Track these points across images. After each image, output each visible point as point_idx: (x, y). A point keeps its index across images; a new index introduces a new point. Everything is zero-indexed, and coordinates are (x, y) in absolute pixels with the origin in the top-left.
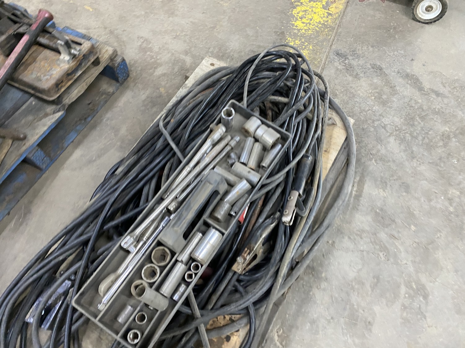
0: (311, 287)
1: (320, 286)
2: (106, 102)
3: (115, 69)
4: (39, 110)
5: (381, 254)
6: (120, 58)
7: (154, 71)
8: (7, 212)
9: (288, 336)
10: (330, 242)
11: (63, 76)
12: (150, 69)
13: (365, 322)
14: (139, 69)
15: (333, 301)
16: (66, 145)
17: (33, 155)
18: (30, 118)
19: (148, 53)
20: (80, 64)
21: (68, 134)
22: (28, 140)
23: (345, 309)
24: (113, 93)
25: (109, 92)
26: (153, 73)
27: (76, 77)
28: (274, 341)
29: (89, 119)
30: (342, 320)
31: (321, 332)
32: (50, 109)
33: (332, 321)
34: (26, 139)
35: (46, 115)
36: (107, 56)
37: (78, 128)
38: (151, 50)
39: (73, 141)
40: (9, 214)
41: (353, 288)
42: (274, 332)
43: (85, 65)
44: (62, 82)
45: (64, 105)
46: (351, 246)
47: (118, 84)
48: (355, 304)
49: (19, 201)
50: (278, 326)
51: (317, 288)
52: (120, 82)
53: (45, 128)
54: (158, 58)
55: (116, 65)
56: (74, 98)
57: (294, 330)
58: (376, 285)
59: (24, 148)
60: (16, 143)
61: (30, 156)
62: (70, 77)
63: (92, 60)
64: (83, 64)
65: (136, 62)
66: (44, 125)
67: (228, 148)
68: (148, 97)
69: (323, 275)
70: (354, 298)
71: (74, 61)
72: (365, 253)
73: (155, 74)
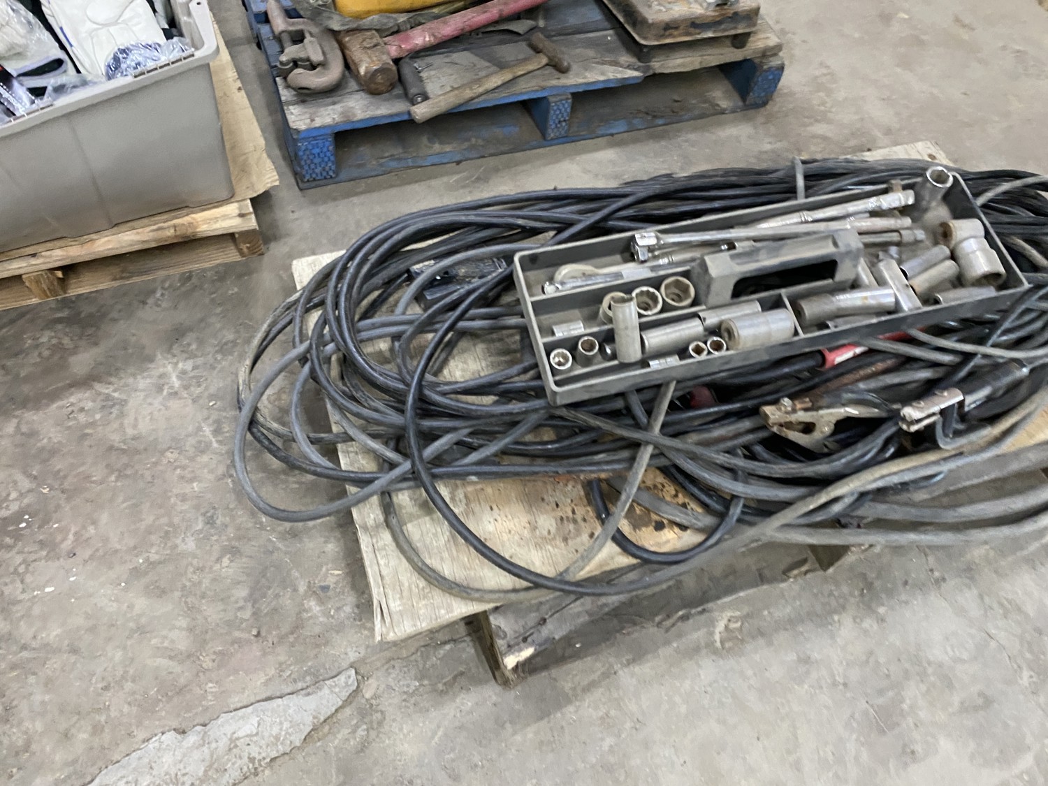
0: (844, 608)
1: (862, 621)
2: (702, 116)
3: (758, 74)
4: (610, 50)
5: (1026, 674)
6: (779, 62)
7: (811, 124)
8: (458, 158)
9: (742, 641)
10: (937, 574)
11: (685, 20)
12: (807, 117)
13: (905, 746)
14: (791, 106)
15: (867, 662)
16: (600, 132)
17: (555, 102)
18: (591, 53)
19: (822, 94)
20: (719, 23)
21: (615, 120)
22: (567, 78)
23: (881, 692)
24: (723, 112)
25: (718, 105)
26: (808, 126)
27: (699, 37)
28: (714, 627)
29: (660, 122)
30: (862, 705)
31: (806, 686)
32: (626, 58)
33: (841, 687)
34: (566, 75)
35: (616, 64)
36: (762, 46)
37: (636, 121)
38: (829, 92)
39: (612, 135)
40: (458, 163)
41: (923, 676)
42: (724, 615)
43: (725, 30)
44: (676, 28)
45: (649, 68)
46: (975, 611)
47: (740, 103)
48: (908, 701)
49: (484, 157)
50: (738, 613)
51: (854, 619)
52: (747, 103)
53: (602, 78)
54: (834, 110)
55: (765, 67)
56: (669, 67)
57: (761, 641)
58: (976, 708)
59: (554, 82)
60: (550, 70)
61: (552, 99)
62: (692, 30)
63: (740, 31)
64: (723, 26)
65: (792, 94)
66: (603, 74)
67: (894, 237)
68: (773, 151)
69: (882, 610)
70: (913, 692)
71: (715, 11)
72: (993, 644)
73: (808, 128)
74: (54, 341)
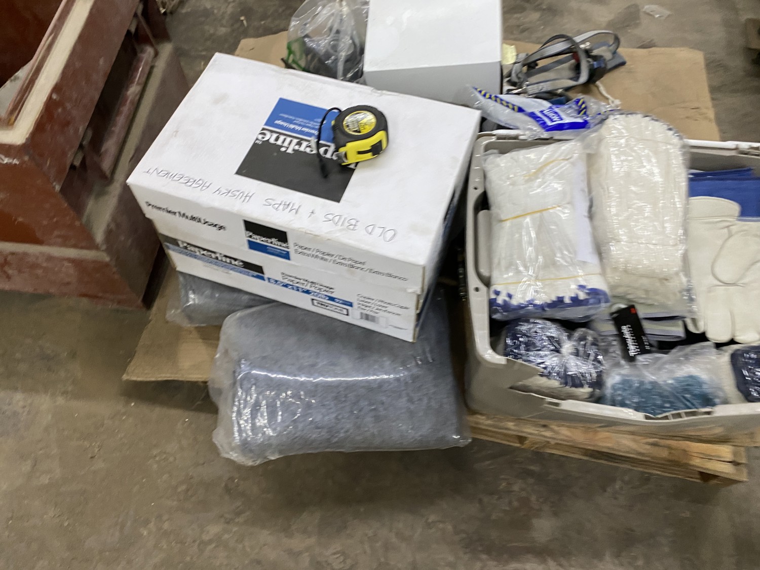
74: (524, 494)
